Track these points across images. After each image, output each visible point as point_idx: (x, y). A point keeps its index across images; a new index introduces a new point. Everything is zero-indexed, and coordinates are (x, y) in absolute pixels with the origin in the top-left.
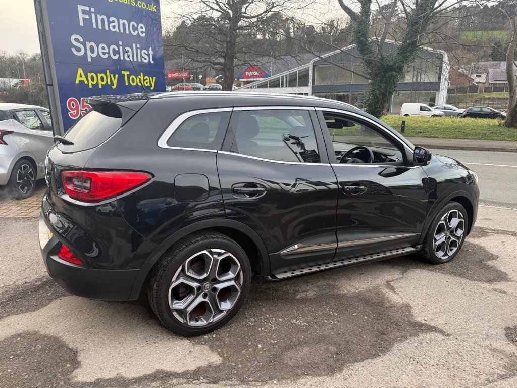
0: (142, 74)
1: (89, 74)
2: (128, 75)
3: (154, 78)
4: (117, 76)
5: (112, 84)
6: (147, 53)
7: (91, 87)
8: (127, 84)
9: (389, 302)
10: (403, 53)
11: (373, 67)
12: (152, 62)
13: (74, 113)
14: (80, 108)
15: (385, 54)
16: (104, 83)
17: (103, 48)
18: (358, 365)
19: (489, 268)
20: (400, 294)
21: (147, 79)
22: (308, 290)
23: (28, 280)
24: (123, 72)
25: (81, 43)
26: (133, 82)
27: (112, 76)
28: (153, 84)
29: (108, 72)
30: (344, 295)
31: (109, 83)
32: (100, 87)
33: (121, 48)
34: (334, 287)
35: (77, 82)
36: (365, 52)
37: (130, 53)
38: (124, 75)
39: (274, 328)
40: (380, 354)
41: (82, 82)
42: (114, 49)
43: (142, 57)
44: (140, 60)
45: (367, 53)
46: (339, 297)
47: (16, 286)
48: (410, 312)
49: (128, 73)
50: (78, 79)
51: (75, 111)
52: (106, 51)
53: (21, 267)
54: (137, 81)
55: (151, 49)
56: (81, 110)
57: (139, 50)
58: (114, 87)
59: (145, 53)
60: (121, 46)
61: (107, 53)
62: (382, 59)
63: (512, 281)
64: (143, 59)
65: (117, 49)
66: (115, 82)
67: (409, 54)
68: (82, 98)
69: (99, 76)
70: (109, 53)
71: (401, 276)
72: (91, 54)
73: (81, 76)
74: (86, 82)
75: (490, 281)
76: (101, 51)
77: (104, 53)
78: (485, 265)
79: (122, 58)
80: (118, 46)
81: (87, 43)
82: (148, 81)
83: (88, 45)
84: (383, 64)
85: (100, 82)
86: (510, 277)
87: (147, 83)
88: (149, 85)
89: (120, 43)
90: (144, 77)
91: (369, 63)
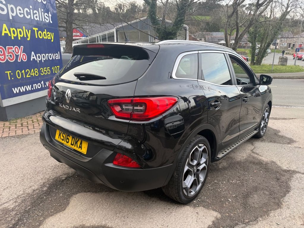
0: (45, 30)
1: (11, 28)
2: (37, 30)
3: (53, 33)
4: (30, 31)
5: (27, 37)
6: (48, 15)
7: (13, 38)
8: (37, 37)
9: (263, 161)
10: (176, 25)
11: (160, 33)
12: (51, 22)
13: (2, 58)
14: (6, 54)
15: (167, 25)
16: (22, 36)
17: (20, 10)
18: (286, 199)
19: (282, 137)
20: (264, 156)
21: (49, 34)
22: (221, 163)
23: (33, 188)
24: (34, 29)
25: (4, 4)
26: (41, 36)
27: (27, 30)
28: (53, 38)
29: (24, 27)
30: (240, 161)
31: (25, 36)
32: (19, 39)
33: (31, 10)
34: (231, 158)
35: (3, 34)
36: (155, 24)
37: (37, 15)
38: (34, 30)
39: (225, 188)
40: (288, 190)
41: (6, 34)
42: (27, 11)
43: (45, 18)
44: (44, 21)
45: (156, 24)
46: (239, 163)
47: (28, 194)
48: (277, 165)
49: (37, 29)
50: (4, 32)
51: (3, 56)
52: (22, 12)
53: (17, 178)
54: (43, 35)
55: (50, 13)
56: (7, 56)
57: (43, 13)
58: (29, 39)
59: (46, 15)
60: (31, 9)
61: (22, 13)
62: (165, 28)
63: (297, 142)
64: (46, 20)
65: (29, 11)
66: (29, 36)
67: (179, 26)
68: (7, 47)
69: (18, 30)
70: (24, 14)
71: (254, 147)
72: (12, 13)
73: (5, 30)
74: (9, 35)
75: (289, 143)
76: (18, 12)
77: (21, 14)
78: (279, 135)
79: (32, 18)
80: (30, 9)
81: (9, 5)
82: (49, 35)
83: (10, 6)
84: (166, 31)
85: (19, 35)
86: (295, 140)
87: (49, 37)
88: (50, 38)
89: (31, 7)
90: (47, 33)
91: (158, 30)
